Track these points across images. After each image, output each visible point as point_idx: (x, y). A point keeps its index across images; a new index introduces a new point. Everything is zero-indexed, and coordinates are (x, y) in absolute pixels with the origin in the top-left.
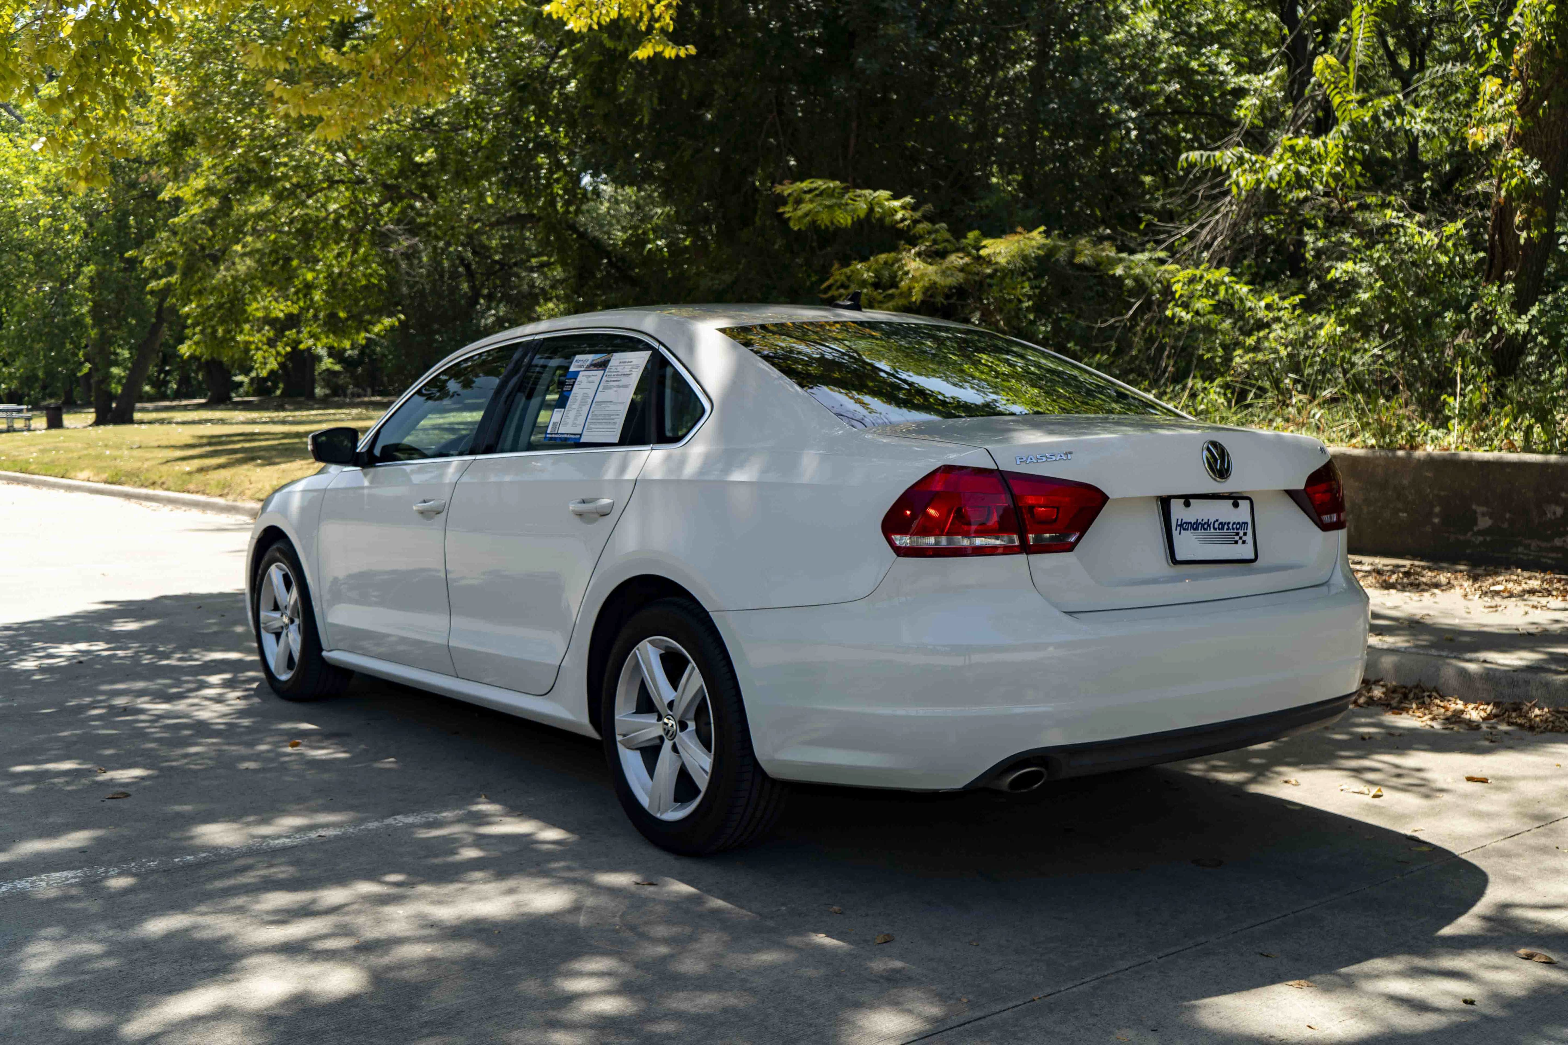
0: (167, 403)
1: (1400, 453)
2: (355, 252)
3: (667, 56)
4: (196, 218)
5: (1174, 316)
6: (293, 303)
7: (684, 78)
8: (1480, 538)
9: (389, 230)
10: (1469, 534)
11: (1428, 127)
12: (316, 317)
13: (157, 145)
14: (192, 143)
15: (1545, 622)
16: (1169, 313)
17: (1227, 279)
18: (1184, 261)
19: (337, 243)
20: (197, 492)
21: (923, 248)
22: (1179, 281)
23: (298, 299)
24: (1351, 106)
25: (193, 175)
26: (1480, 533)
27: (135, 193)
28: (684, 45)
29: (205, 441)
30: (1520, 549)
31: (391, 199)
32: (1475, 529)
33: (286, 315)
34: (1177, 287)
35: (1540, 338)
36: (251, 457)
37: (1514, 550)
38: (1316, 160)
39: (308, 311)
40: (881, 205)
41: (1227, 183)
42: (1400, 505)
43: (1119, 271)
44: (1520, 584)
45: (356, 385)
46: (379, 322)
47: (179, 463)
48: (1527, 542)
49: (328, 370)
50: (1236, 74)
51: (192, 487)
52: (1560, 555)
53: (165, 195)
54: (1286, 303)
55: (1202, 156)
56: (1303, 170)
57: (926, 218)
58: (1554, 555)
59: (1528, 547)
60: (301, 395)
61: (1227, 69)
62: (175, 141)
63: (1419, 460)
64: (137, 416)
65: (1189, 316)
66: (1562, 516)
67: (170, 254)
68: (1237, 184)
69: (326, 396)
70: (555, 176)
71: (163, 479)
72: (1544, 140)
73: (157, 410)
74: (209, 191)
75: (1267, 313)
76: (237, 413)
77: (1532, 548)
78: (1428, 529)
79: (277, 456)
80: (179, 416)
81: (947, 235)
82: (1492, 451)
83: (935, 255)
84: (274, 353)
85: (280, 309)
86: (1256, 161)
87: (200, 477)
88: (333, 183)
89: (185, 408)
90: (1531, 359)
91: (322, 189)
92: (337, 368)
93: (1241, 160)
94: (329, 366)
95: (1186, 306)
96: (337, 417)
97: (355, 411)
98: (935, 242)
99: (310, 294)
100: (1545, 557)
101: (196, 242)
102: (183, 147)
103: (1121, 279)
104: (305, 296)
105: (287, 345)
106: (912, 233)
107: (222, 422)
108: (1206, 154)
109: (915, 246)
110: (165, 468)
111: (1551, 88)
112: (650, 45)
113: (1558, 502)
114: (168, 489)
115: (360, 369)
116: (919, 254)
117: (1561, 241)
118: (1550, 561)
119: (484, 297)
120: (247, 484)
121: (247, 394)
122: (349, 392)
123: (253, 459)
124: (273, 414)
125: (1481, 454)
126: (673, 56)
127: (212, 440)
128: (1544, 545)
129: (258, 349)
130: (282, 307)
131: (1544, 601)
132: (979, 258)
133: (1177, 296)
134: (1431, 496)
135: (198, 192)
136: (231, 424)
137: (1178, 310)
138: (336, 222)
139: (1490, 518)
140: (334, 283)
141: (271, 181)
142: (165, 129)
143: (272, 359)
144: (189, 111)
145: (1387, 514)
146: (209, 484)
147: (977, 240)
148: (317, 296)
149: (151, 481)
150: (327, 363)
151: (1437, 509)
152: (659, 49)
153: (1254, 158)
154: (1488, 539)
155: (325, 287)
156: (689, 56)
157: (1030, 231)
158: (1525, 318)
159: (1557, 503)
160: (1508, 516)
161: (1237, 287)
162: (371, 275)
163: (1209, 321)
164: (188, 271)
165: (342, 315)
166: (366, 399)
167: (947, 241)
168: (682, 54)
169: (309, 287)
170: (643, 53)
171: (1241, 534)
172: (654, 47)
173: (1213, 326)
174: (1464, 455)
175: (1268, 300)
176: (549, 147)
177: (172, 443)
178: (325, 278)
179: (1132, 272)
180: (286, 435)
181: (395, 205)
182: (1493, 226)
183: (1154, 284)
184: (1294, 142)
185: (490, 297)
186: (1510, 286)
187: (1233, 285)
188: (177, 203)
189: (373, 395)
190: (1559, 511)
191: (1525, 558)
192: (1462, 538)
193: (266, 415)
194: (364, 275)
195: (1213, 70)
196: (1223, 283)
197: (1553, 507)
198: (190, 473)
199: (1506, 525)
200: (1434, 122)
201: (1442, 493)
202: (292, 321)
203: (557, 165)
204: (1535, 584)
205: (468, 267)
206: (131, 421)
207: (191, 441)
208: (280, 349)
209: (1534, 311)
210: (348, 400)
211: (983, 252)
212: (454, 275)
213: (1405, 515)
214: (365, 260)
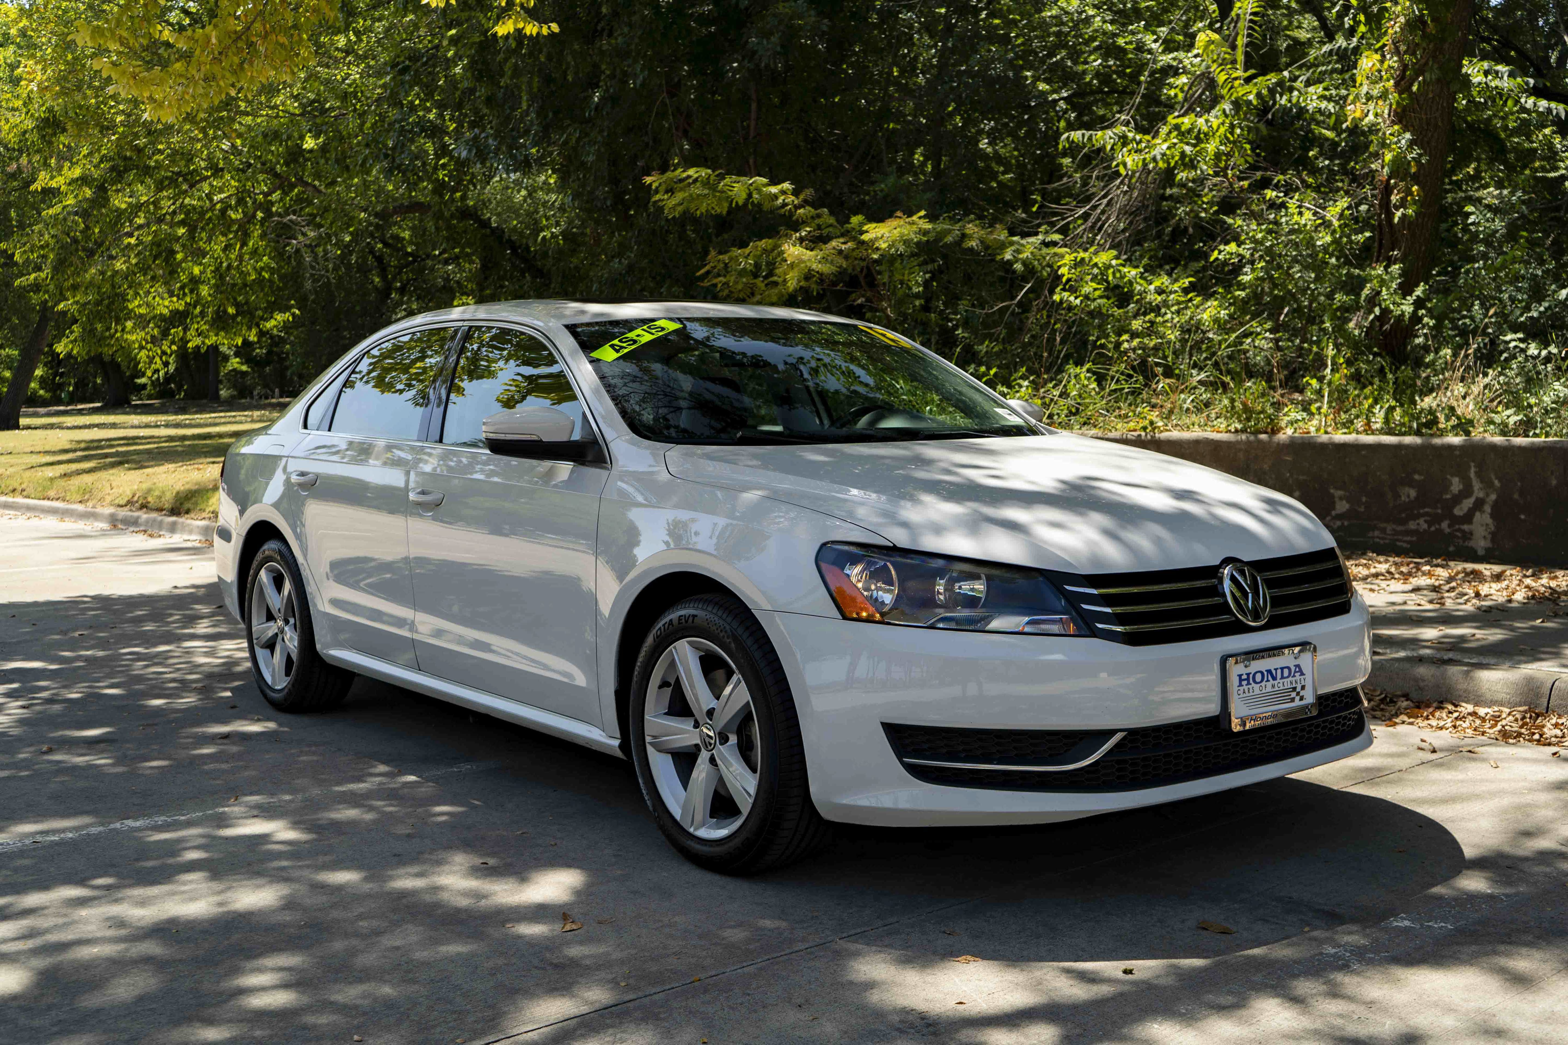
0: (62, 408)
1: (1263, 436)
2: (244, 244)
3: (528, 34)
4: (69, 209)
5: (1061, 300)
6: (179, 299)
7: (569, 58)
8: (1338, 523)
9: (290, 221)
11: (1323, 105)
12: (202, 314)
13: (25, 132)
14: (64, 130)
15: (1380, 604)
16: (1056, 298)
17: (1114, 262)
18: (1072, 244)
19: (224, 235)
20: (57, 499)
21: (803, 234)
22: (1065, 265)
23: (185, 294)
24: (1237, 83)
25: (67, 164)
26: (1338, 517)
27: (15, 184)
28: (546, 23)
29: (83, 445)
30: (1377, 533)
31: (281, 187)
32: (1333, 513)
33: (171, 311)
34: (1064, 270)
35: (1426, 320)
36: (122, 461)
37: (1370, 534)
38: (1200, 138)
39: (195, 307)
40: (758, 190)
41: (1114, 163)
43: (1008, 256)
44: (1368, 568)
45: (266, 386)
46: (272, 317)
47: (43, 468)
48: (1383, 525)
49: (234, 370)
50: (1164, 52)
51: (52, 493)
52: (1414, 539)
53: (37, 186)
54: (1176, 287)
55: (1083, 135)
56: (1188, 149)
57: (806, 203)
58: (1409, 538)
59: (1384, 531)
60: (205, 397)
61: (1154, 46)
62: (43, 129)
63: (1278, 444)
64: (23, 421)
65: (1078, 301)
66: (1417, 498)
67: (42, 247)
68: (1125, 165)
69: (232, 397)
70: (441, 162)
71: (23, 486)
72: (1424, 117)
73: (49, 415)
74: (84, 180)
75: (1156, 296)
76: (133, 417)
77: (1388, 532)
79: (148, 460)
80: (69, 421)
81: (832, 220)
82: (1350, 433)
83: (815, 241)
84: (159, 352)
85: (165, 305)
86: (1141, 141)
87: (62, 483)
88: (217, 171)
89: (80, 412)
90: (1420, 340)
91: (208, 177)
92: (244, 368)
93: (1124, 140)
94: (236, 366)
95: (1073, 290)
96: (238, 418)
97: (257, 414)
98: (819, 227)
99: (198, 289)
100: (1400, 541)
101: (68, 235)
102: (55, 134)
103: (1010, 263)
104: (192, 291)
105: (173, 342)
106: (794, 218)
107: (114, 426)
108: (1088, 134)
109: (796, 231)
110: (28, 474)
111: (1426, 64)
112: (511, 21)
113: (1411, 483)
114: (28, 497)
115: (267, 369)
116: (801, 240)
117: (1470, 221)
118: (1405, 545)
119: (397, 289)
120: (108, 490)
121: (150, 397)
122: (255, 393)
123: (120, 463)
124: (171, 418)
125: (1340, 437)
126: (534, 34)
127: (93, 445)
128: (1400, 528)
129: (141, 348)
130: (166, 303)
131: (1383, 584)
132: (863, 243)
133: (1064, 280)
134: (1291, 481)
135: (73, 181)
136: (125, 428)
137: (1066, 294)
138: (223, 211)
139: (1348, 502)
140: (222, 277)
141: (147, 171)
142: (32, 115)
143: (157, 359)
144: (58, 95)
146: (70, 490)
147: (862, 224)
148: (204, 291)
149: (11, 488)
150: (235, 363)
152: (521, 25)
153: (1138, 137)
154: (1346, 523)
155: (213, 282)
156: (552, 35)
157: (910, 216)
158: (1410, 299)
159: (1411, 486)
160: (1364, 499)
161: (1126, 270)
162: (262, 269)
163: (1100, 307)
164: (59, 266)
165: (231, 310)
166: (274, 401)
167: (831, 225)
168: (545, 31)
169: (195, 282)
170: (503, 29)
172: (515, 23)
173: (1104, 311)
174: (1324, 438)
175: (1157, 283)
176: (435, 131)
177: (47, 448)
178: (212, 272)
179: (1021, 256)
180: (171, 439)
181: (285, 193)
182: (1380, 205)
183: (1043, 268)
184: (1180, 120)
185: (402, 291)
186: (1395, 268)
187: (1121, 268)
188: (50, 193)
189: (281, 397)
190: (1413, 493)
191: (1382, 542)
193: (162, 418)
194: (255, 268)
195: (1140, 47)
196: (1110, 266)
197: (1407, 489)
198: (52, 479)
199: (1362, 509)
200: (1329, 99)
201: (1301, 477)
202: (179, 318)
203: (442, 150)
204: (1382, 568)
205: (379, 259)
206: (17, 427)
207: (68, 446)
208: (165, 348)
209: (1419, 291)
210: (254, 402)
211: (865, 237)
212: (364, 270)
214: (254, 253)
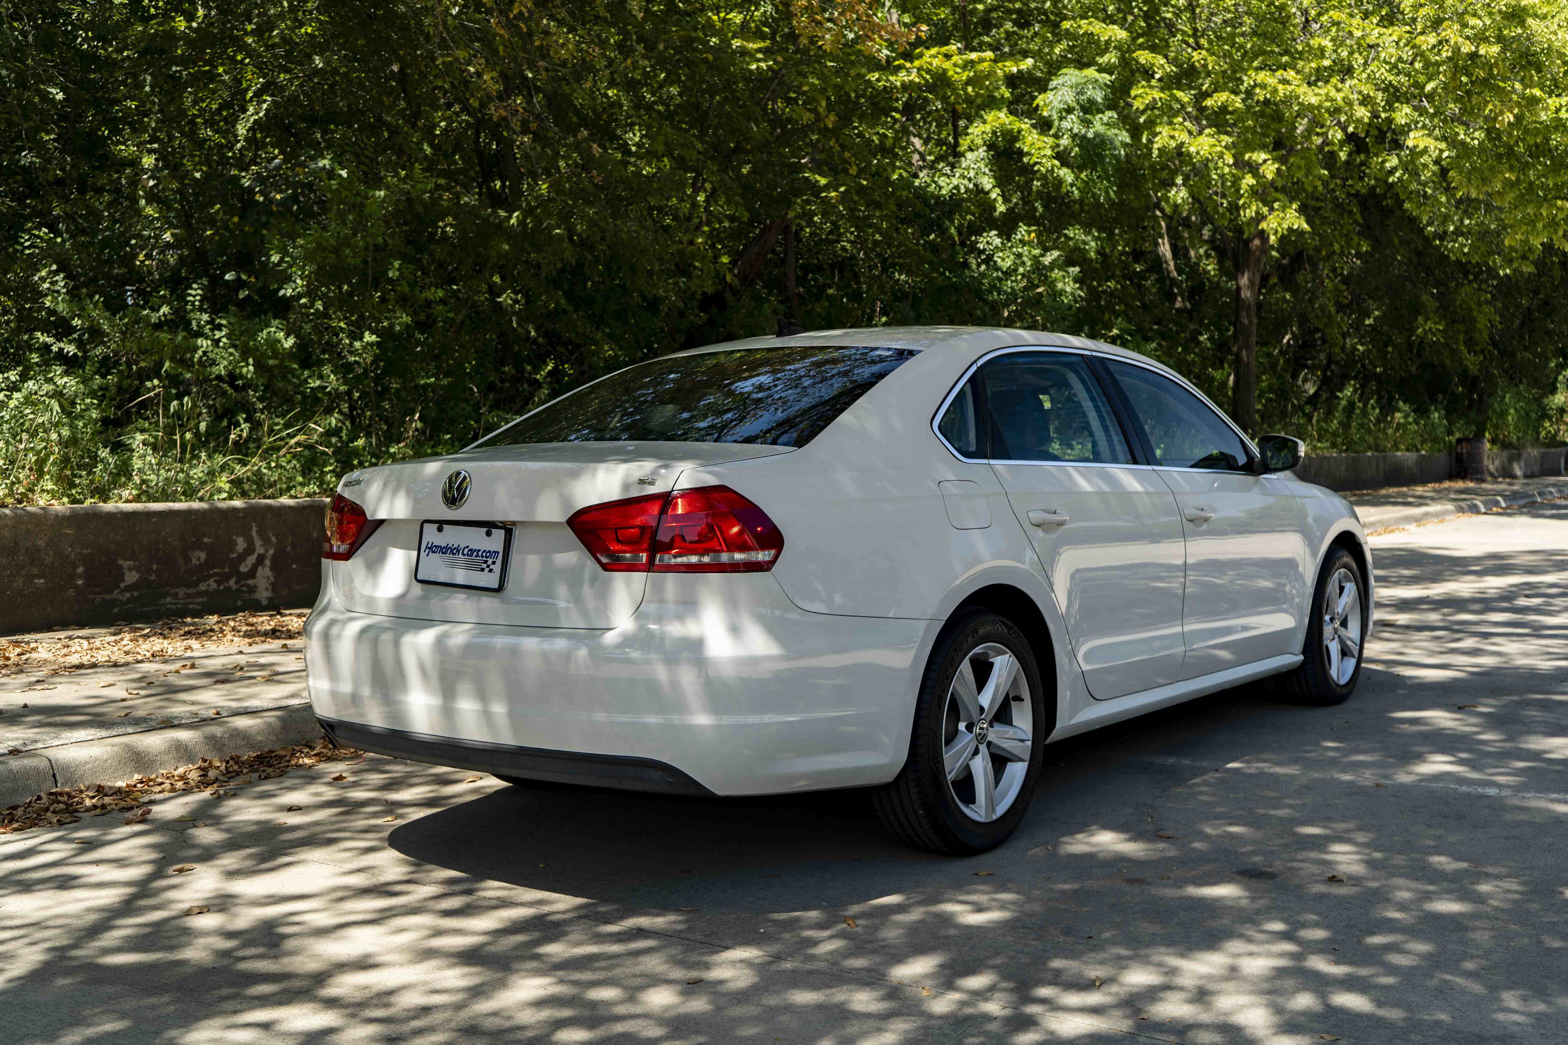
8: (128, 595)
10: (116, 592)
26: (128, 589)
30: (169, 599)
32: (122, 585)
37: (162, 601)
42: (35, 571)
48: (174, 591)
52: (205, 598)
58: (200, 600)
59: (175, 596)
63: (57, 516)
66: (206, 561)
77: (180, 596)
78: (71, 592)
100: (192, 603)
113: (201, 547)
118: (196, 607)
128: (191, 591)
134: (72, 556)
139: (138, 572)
145: (19, 583)
151: (80, 570)
154: (136, 594)
159: (201, 550)
160: (155, 567)
171: (490, 561)
190: (203, 556)
191: (174, 607)
192: (108, 597)
197: (197, 552)
199: (153, 578)
201: (85, 551)
213: (42, 581)
